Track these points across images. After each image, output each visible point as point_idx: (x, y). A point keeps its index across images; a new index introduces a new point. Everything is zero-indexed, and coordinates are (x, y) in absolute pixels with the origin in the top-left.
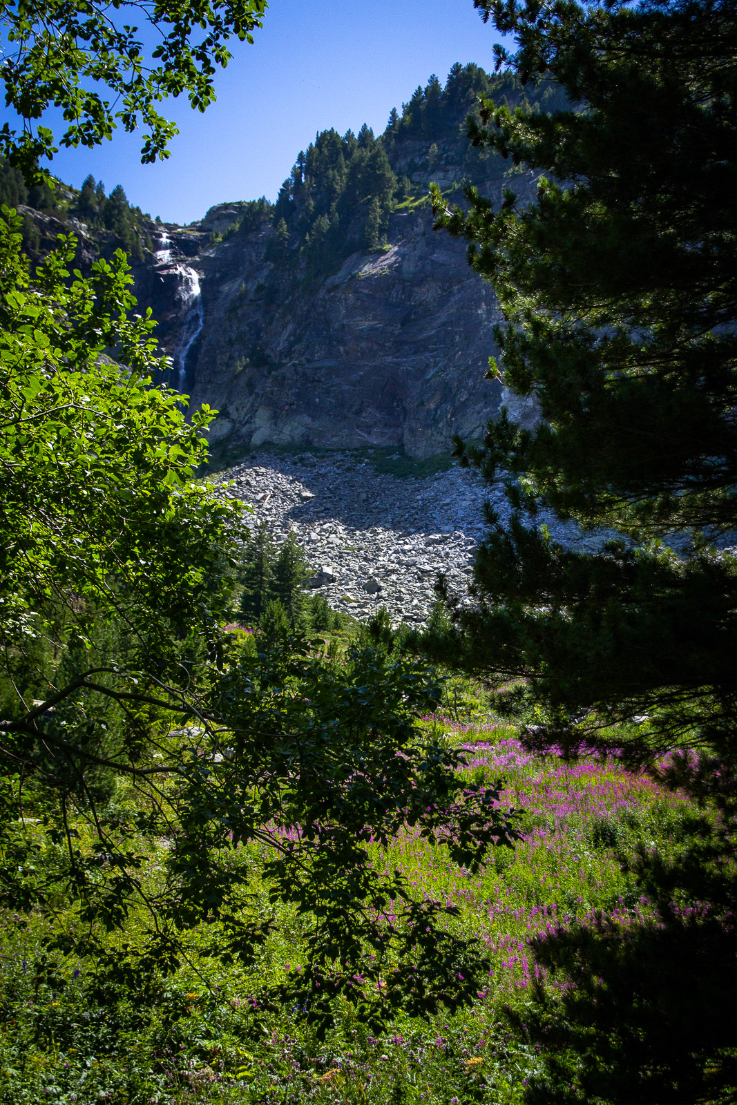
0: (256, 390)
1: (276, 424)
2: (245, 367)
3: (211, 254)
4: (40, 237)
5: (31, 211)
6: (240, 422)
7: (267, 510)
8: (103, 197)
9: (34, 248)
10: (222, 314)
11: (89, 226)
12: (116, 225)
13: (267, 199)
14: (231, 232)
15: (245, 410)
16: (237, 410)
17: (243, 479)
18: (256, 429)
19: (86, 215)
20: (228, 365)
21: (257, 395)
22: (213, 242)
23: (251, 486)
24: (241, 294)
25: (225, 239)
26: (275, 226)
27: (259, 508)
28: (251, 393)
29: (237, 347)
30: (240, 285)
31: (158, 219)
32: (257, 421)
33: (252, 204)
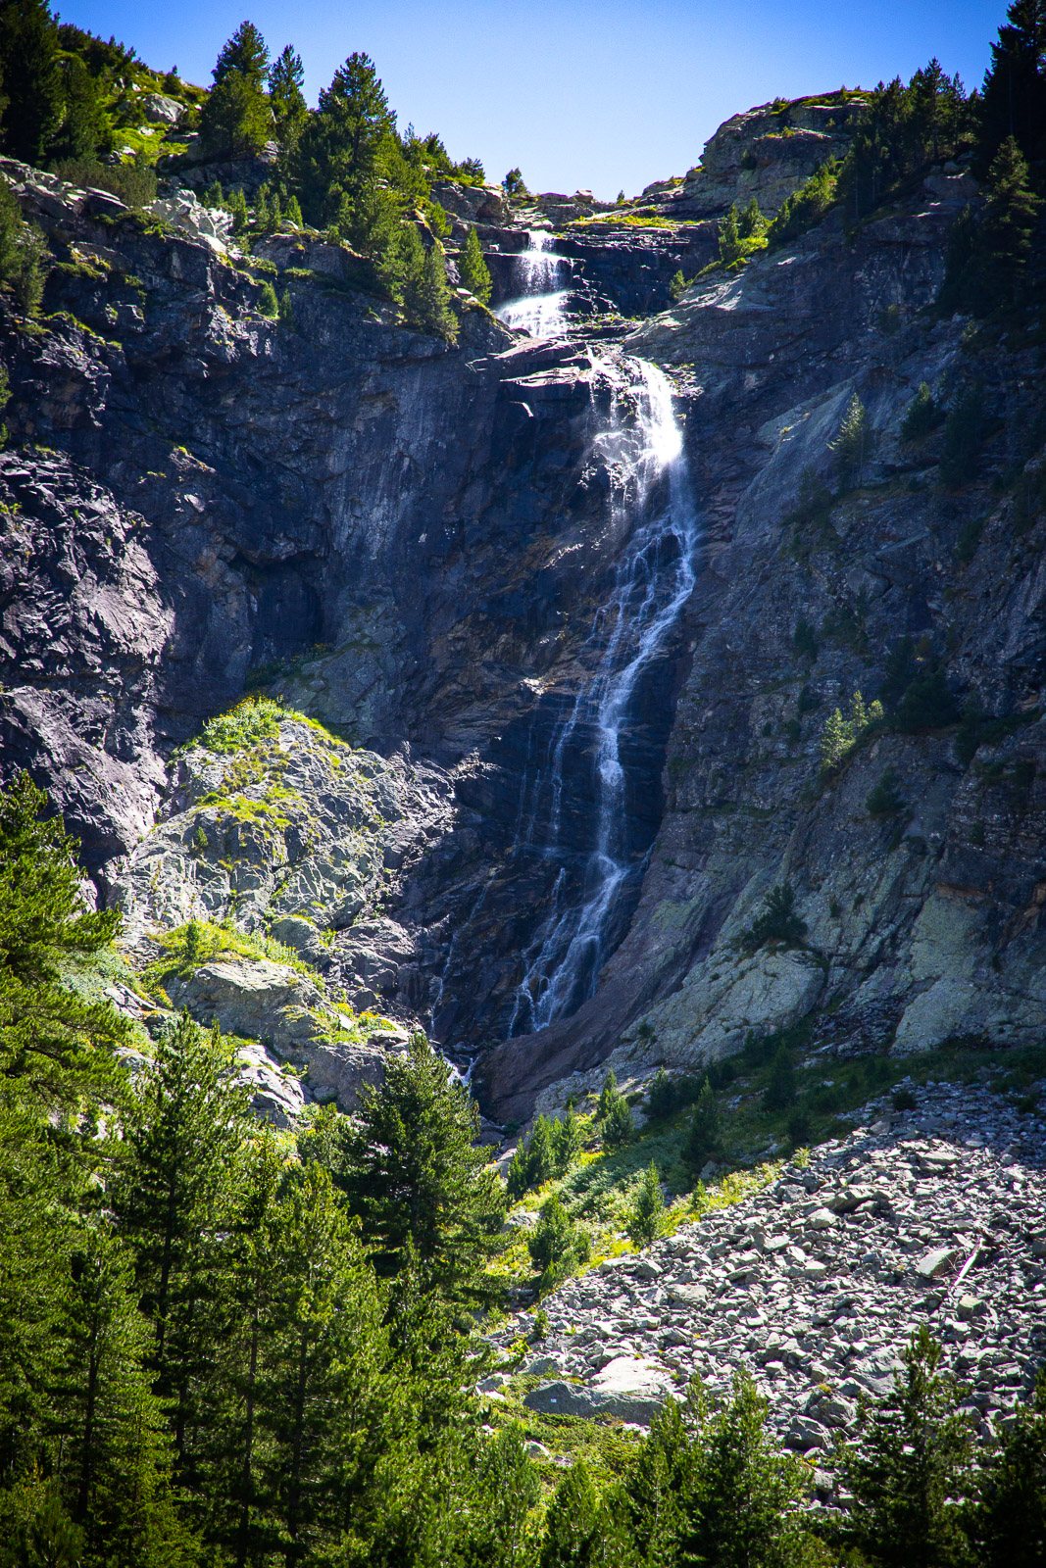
0: (914, 829)
1: (997, 965)
2: (866, 737)
3: (725, 297)
4: (45, 264)
5: (12, 170)
6: (848, 963)
7: (964, 1315)
8: (297, 106)
9: (22, 310)
10: (771, 533)
11: (239, 217)
12: (346, 208)
13: (948, 71)
14: (805, 211)
15: (868, 910)
16: (836, 911)
17: (859, 1191)
18: (915, 988)
19: (227, 179)
20: (796, 735)
21: (919, 848)
22: (733, 253)
23: (892, 1219)
24: (847, 449)
25: (780, 239)
26: (980, 175)
27: (928, 1307)
28: (892, 841)
29: (832, 657)
30: (843, 413)
31: (512, 180)
32: (919, 950)
33: (887, 98)
